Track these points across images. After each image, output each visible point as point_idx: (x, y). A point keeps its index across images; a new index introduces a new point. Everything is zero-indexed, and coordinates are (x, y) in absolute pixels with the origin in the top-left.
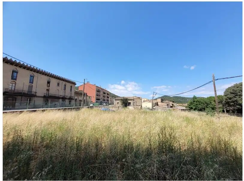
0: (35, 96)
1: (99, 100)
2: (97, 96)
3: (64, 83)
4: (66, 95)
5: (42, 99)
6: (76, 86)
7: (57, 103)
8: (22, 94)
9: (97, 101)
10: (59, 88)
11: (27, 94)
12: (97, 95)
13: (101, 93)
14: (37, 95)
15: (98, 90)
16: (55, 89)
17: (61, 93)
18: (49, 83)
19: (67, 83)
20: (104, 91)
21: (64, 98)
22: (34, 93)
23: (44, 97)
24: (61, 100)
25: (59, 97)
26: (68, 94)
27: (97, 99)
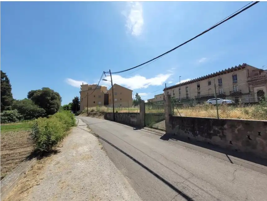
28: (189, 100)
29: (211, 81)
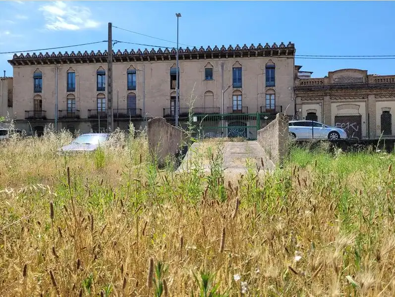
18: (174, 77)
28: (138, 119)
29: (215, 69)
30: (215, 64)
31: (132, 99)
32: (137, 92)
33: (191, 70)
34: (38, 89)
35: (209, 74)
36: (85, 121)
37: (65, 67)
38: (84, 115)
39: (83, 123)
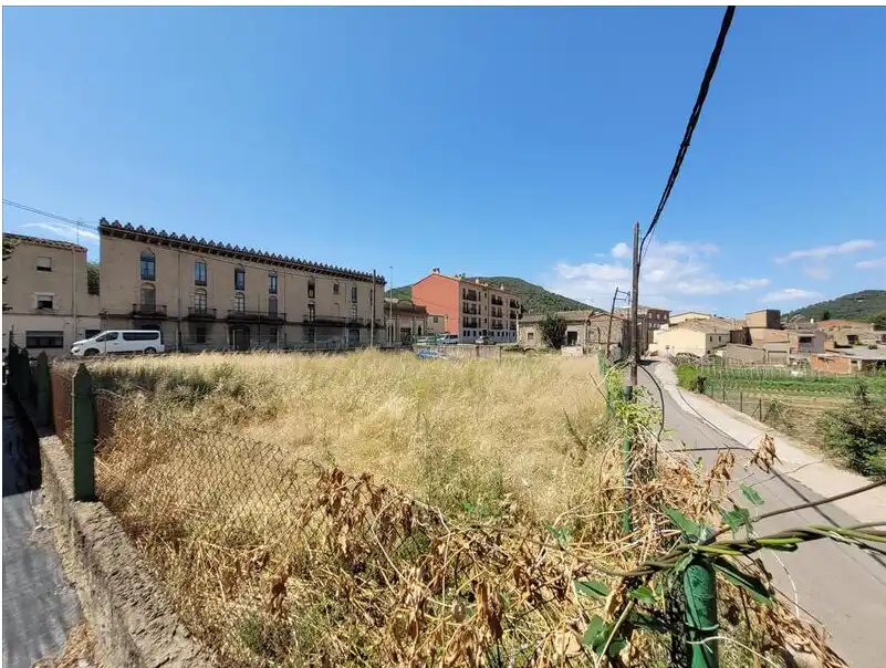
0: (283, 322)
1: (474, 325)
2: (466, 315)
3: (350, 284)
4: (360, 315)
5: (300, 329)
6: (387, 288)
7: (336, 338)
8: (257, 320)
9: (468, 329)
10: (339, 299)
11: (267, 319)
12: (466, 311)
13: (484, 303)
14: (289, 319)
15: (467, 293)
16: (330, 304)
17: (345, 312)
18: (311, 287)
19: (358, 283)
20: (494, 296)
21: (355, 326)
22: (282, 317)
23: (305, 323)
24: (347, 331)
25: (341, 323)
26: (364, 313)
27: (466, 325)
29: (341, 286)
30: (343, 283)
31: (273, 302)
32: (279, 296)
33: (324, 284)
34: (148, 277)
35: (336, 288)
36: (222, 321)
37: (193, 257)
38: (221, 314)
39: (217, 325)
